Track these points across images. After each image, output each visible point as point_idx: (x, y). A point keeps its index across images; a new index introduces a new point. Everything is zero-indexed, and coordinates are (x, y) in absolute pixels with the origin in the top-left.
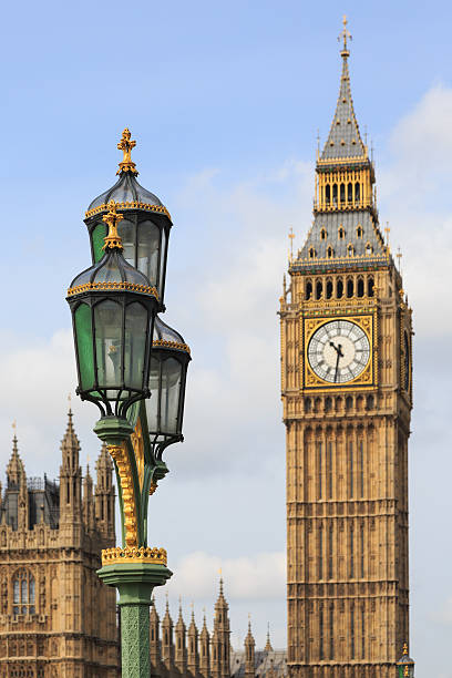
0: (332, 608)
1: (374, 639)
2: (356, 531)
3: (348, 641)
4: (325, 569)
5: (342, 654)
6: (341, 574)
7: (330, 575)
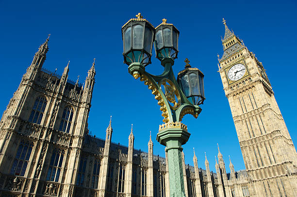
0: (257, 147)
1: (277, 154)
2: (259, 119)
3: (268, 157)
4: (251, 134)
5: (267, 163)
6: (257, 134)
7: (254, 136)
